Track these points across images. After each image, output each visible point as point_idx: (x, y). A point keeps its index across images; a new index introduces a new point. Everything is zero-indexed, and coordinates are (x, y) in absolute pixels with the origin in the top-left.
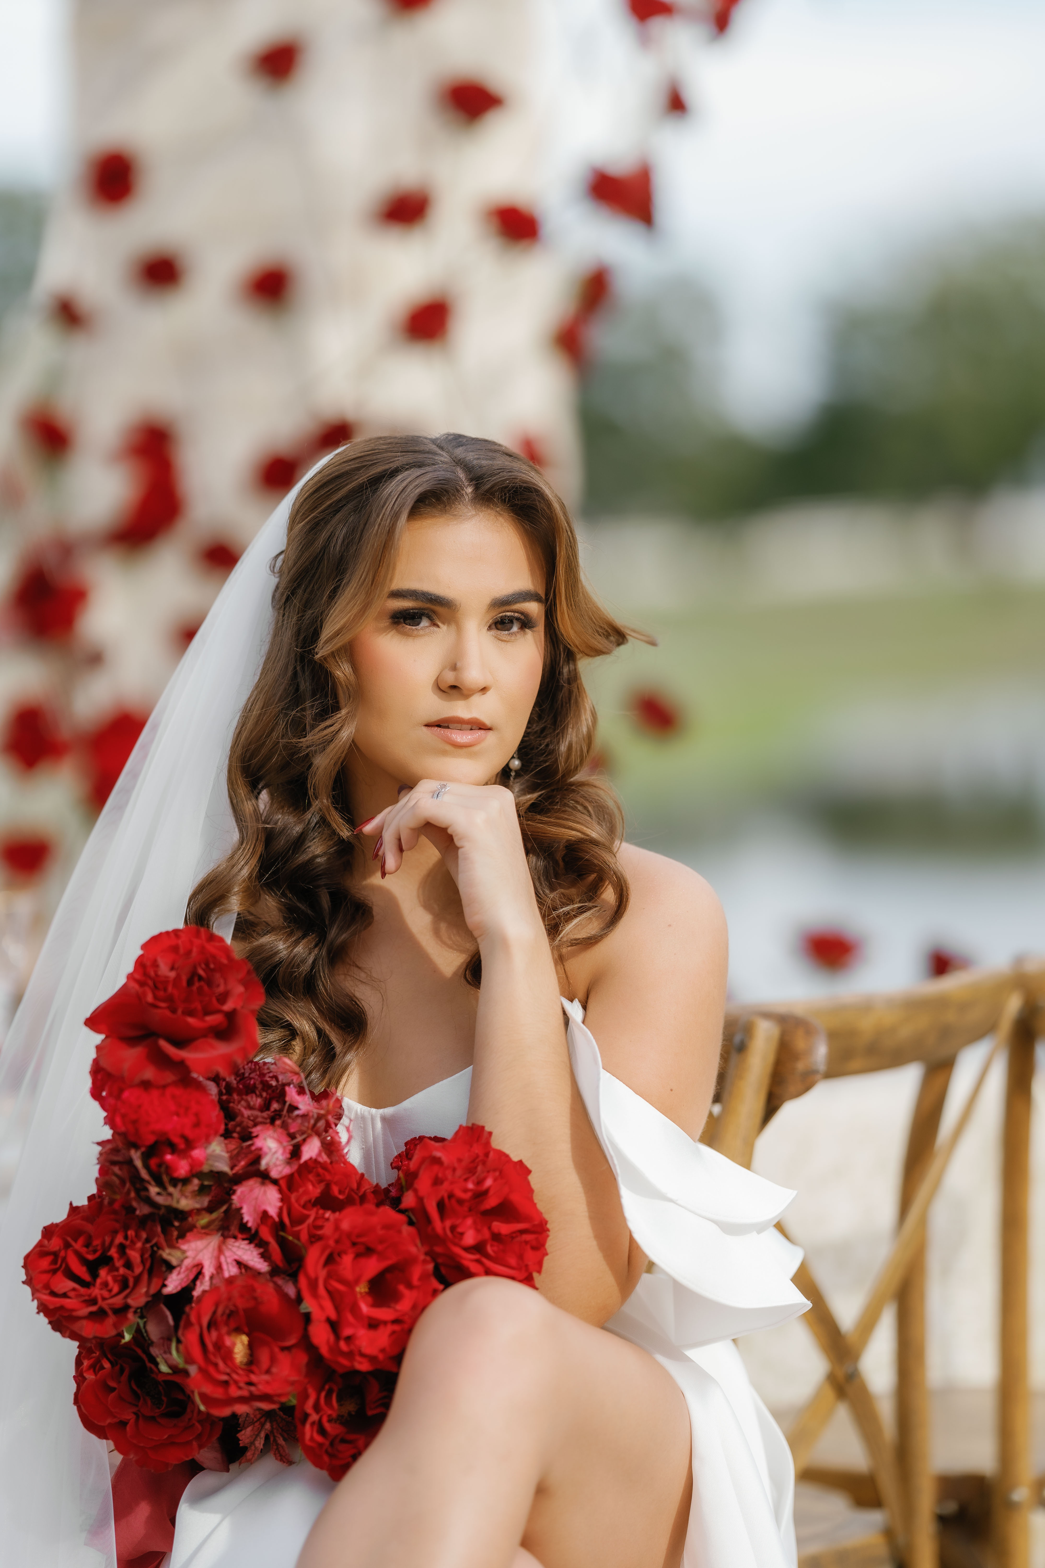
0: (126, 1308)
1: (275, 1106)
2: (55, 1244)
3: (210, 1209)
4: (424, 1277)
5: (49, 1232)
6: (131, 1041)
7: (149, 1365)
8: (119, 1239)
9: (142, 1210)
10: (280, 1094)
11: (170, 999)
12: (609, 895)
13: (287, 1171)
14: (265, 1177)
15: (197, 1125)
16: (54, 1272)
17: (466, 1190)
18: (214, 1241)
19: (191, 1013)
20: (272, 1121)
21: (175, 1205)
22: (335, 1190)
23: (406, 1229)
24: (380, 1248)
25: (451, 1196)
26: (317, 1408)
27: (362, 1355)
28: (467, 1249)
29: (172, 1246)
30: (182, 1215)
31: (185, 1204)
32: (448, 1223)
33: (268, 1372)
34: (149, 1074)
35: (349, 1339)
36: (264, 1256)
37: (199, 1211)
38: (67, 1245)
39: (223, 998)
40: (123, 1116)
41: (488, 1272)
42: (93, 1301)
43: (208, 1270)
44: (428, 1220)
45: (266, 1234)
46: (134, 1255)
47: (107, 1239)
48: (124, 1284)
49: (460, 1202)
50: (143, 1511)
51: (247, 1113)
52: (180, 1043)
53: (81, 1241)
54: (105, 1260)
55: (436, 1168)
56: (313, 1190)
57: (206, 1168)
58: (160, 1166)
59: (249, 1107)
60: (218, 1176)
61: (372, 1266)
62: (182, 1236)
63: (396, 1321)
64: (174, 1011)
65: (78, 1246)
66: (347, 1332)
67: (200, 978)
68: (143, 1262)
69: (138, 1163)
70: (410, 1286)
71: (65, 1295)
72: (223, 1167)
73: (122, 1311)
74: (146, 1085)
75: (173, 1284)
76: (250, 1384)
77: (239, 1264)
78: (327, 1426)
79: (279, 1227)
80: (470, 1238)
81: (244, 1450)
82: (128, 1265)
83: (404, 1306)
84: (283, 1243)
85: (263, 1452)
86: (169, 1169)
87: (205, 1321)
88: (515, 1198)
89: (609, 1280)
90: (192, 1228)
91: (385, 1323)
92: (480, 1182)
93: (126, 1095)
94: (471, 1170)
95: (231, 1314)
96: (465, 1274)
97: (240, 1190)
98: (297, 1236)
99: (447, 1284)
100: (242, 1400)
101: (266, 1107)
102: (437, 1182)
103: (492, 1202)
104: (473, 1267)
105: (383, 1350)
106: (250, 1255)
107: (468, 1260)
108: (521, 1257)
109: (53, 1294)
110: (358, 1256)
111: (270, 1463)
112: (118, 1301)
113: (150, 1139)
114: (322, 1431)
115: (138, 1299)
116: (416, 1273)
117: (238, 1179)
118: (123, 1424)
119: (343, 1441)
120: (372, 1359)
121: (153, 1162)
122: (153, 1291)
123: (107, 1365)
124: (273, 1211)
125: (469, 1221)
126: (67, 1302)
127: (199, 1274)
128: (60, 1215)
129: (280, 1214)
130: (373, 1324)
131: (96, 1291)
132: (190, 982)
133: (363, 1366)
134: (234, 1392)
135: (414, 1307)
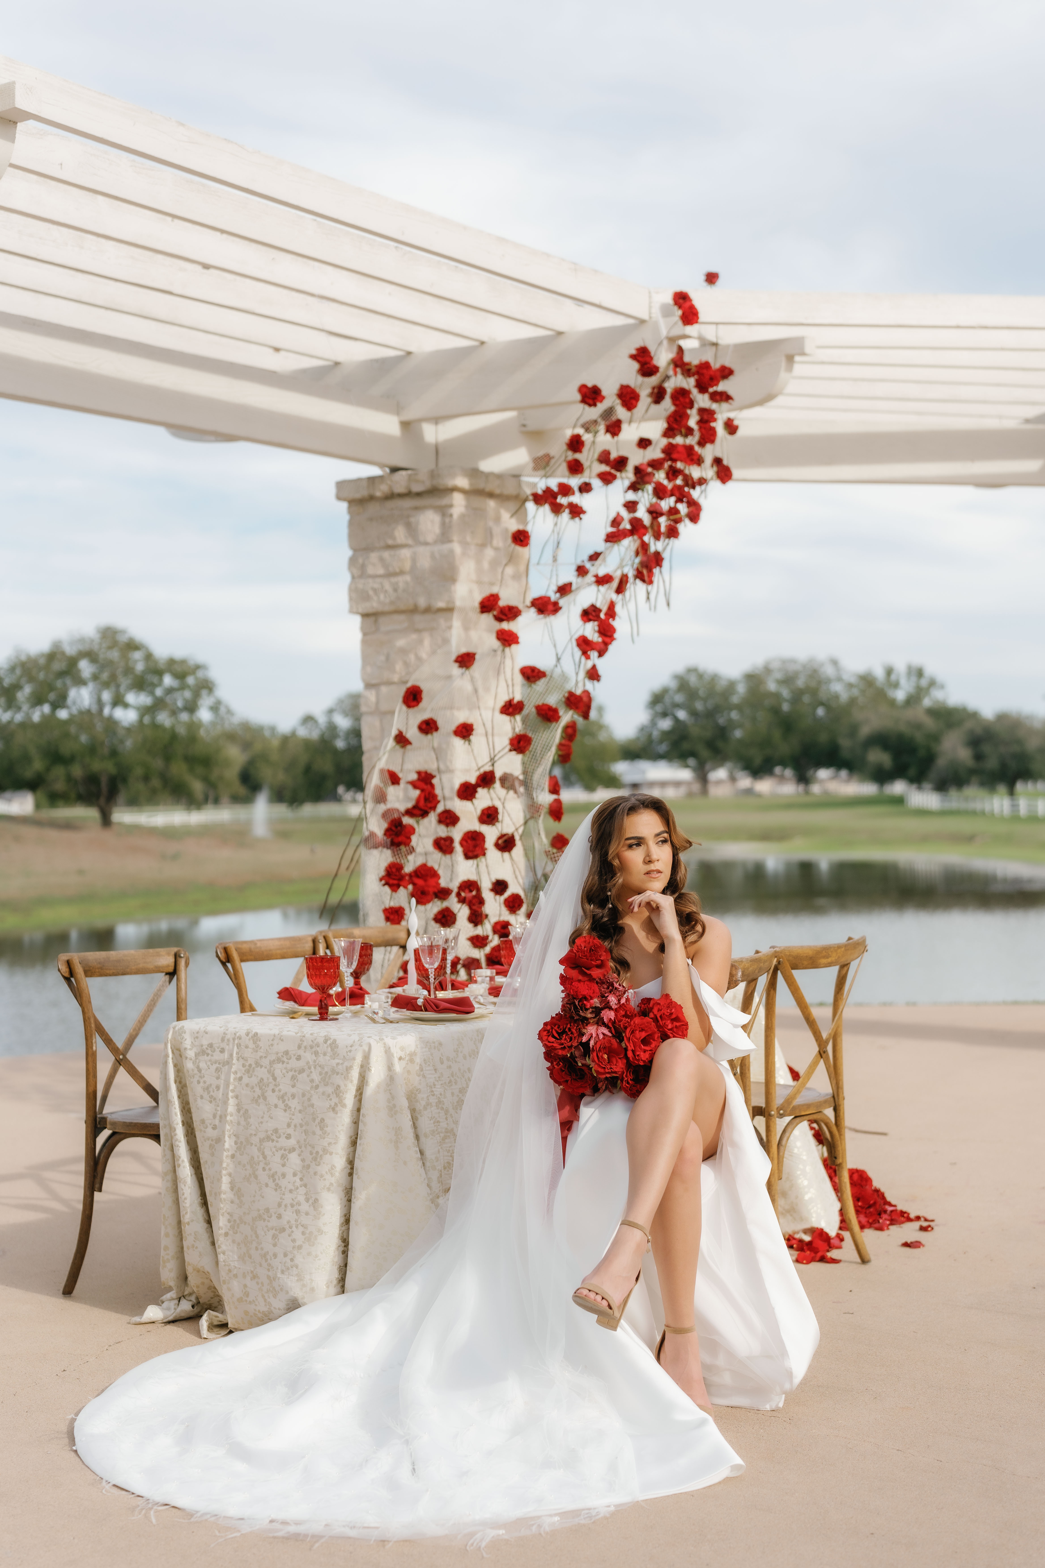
0: (572, 1046)
1: (611, 988)
2: (549, 1027)
3: (594, 1018)
4: (658, 1038)
5: (546, 1024)
6: (573, 968)
7: (574, 1063)
8: (569, 1026)
9: (576, 1017)
10: (612, 985)
11: (586, 956)
12: (699, 928)
13: (616, 1007)
14: (610, 1008)
15: (594, 993)
16: (549, 1036)
17: (668, 1012)
18: (595, 1027)
19: (591, 960)
20: (610, 992)
21: (587, 1016)
22: (628, 1013)
23: (653, 1023)
24: (646, 1029)
25: (664, 1014)
26: (626, 1076)
27: (642, 1060)
28: (669, 1030)
29: (584, 1028)
30: (586, 1019)
31: (589, 1016)
32: (664, 1022)
33: (616, 1065)
34: (580, 977)
35: (638, 1055)
36: (610, 1031)
37: (591, 1018)
38: (552, 1028)
39: (600, 956)
40: (573, 990)
41: (674, 1037)
42: (562, 1044)
43: (594, 1035)
44: (658, 1021)
45: (610, 1025)
46: (574, 1031)
47: (565, 1026)
48: (571, 1039)
49: (666, 1016)
50: (567, 1108)
51: (603, 990)
52: (588, 969)
53: (556, 1027)
54: (564, 1032)
55: (658, 1006)
56: (623, 1013)
57: (594, 1006)
58: (582, 1005)
59: (604, 988)
60: (596, 1008)
61: (643, 1034)
62: (587, 1025)
63: (650, 1050)
64: (587, 959)
65: (556, 1028)
66: (638, 1053)
67: (593, 950)
68: (577, 1032)
69: (577, 1003)
70: (654, 1040)
71: (553, 1042)
72: (598, 1005)
73: (570, 1047)
74: (579, 981)
75: (584, 1039)
76: (611, 1068)
77: (604, 1034)
78: (630, 1082)
79: (614, 1023)
80: (670, 1027)
81: (599, 1089)
82: (572, 1033)
83: (653, 1046)
84: (615, 1027)
85: (605, 1090)
86: (585, 1005)
87: (598, 1049)
88: (680, 1015)
89: (704, 1040)
90: (589, 1023)
91: (648, 1051)
92: (671, 1010)
93: (573, 984)
94: (668, 1007)
95: (605, 1048)
96: (669, 1038)
97: (603, 1012)
98: (620, 1026)
99: (664, 1040)
100: (609, 1073)
101: (608, 988)
102: (659, 1010)
103: (673, 1016)
104: (671, 1035)
105: (647, 1059)
106: (606, 1031)
107: (669, 1033)
108: (683, 1032)
109: (549, 1042)
110: (640, 1031)
111: (607, 1094)
112: (569, 1044)
113: (581, 997)
114: (628, 1083)
115: (575, 1044)
116: (656, 1036)
117: (603, 1009)
118: (567, 1081)
119: (634, 1086)
120: (644, 1061)
121: (580, 1003)
122: (579, 1041)
123: (561, 1064)
124: (613, 1019)
125: (669, 1021)
126: (554, 1044)
127: (592, 1036)
128: (549, 1019)
129: (615, 1019)
130: (645, 1051)
131: (563, 1041)
132: (590, 952)
133: (641, 1063)
134: (607, 1071)
135: (655, 1046)
